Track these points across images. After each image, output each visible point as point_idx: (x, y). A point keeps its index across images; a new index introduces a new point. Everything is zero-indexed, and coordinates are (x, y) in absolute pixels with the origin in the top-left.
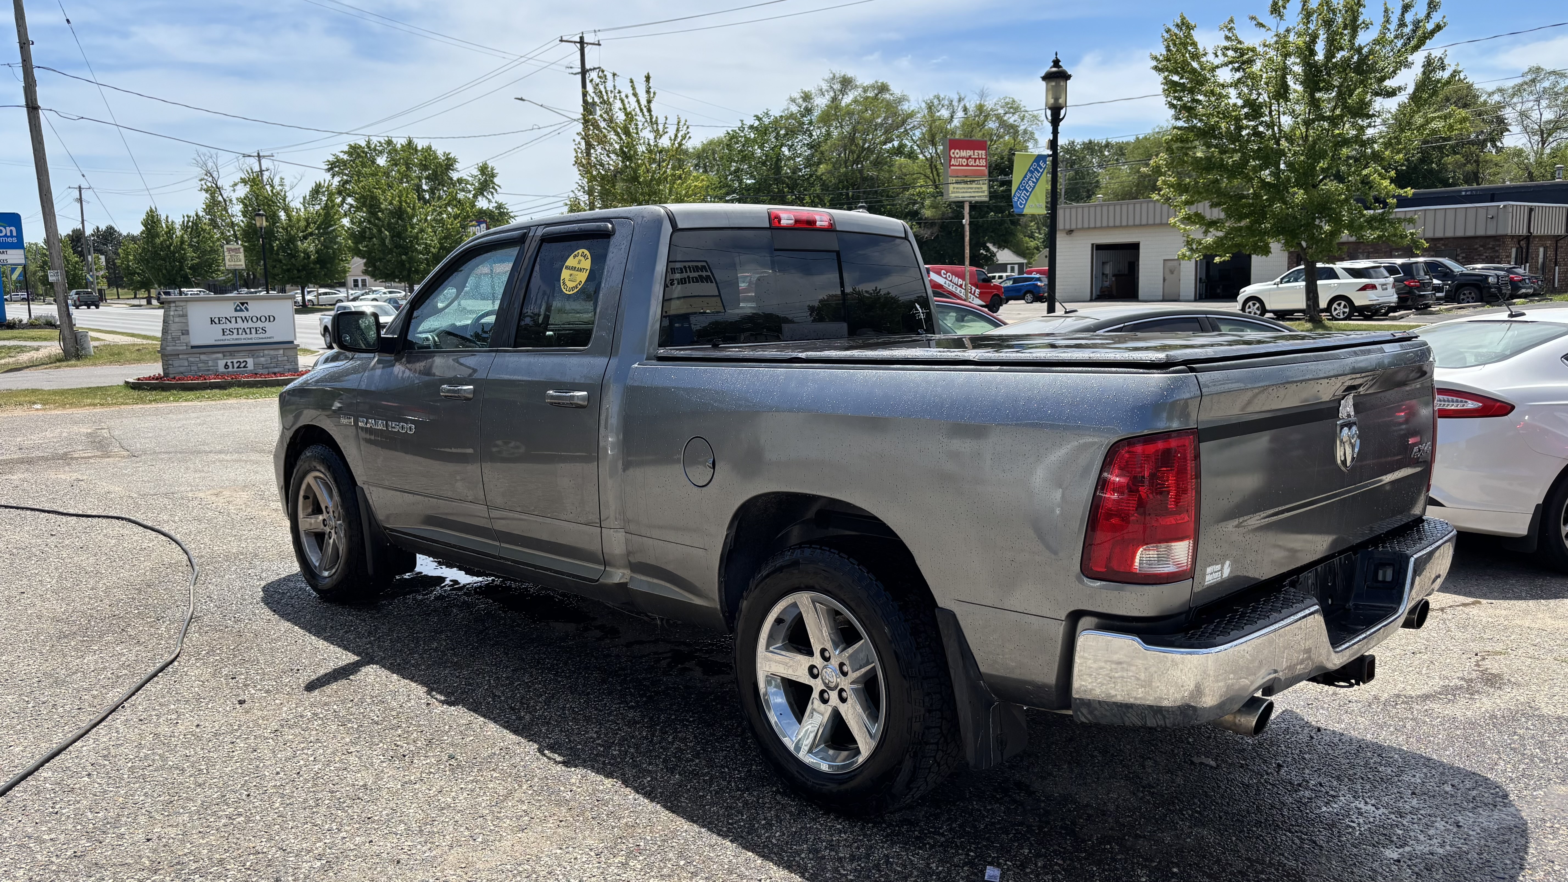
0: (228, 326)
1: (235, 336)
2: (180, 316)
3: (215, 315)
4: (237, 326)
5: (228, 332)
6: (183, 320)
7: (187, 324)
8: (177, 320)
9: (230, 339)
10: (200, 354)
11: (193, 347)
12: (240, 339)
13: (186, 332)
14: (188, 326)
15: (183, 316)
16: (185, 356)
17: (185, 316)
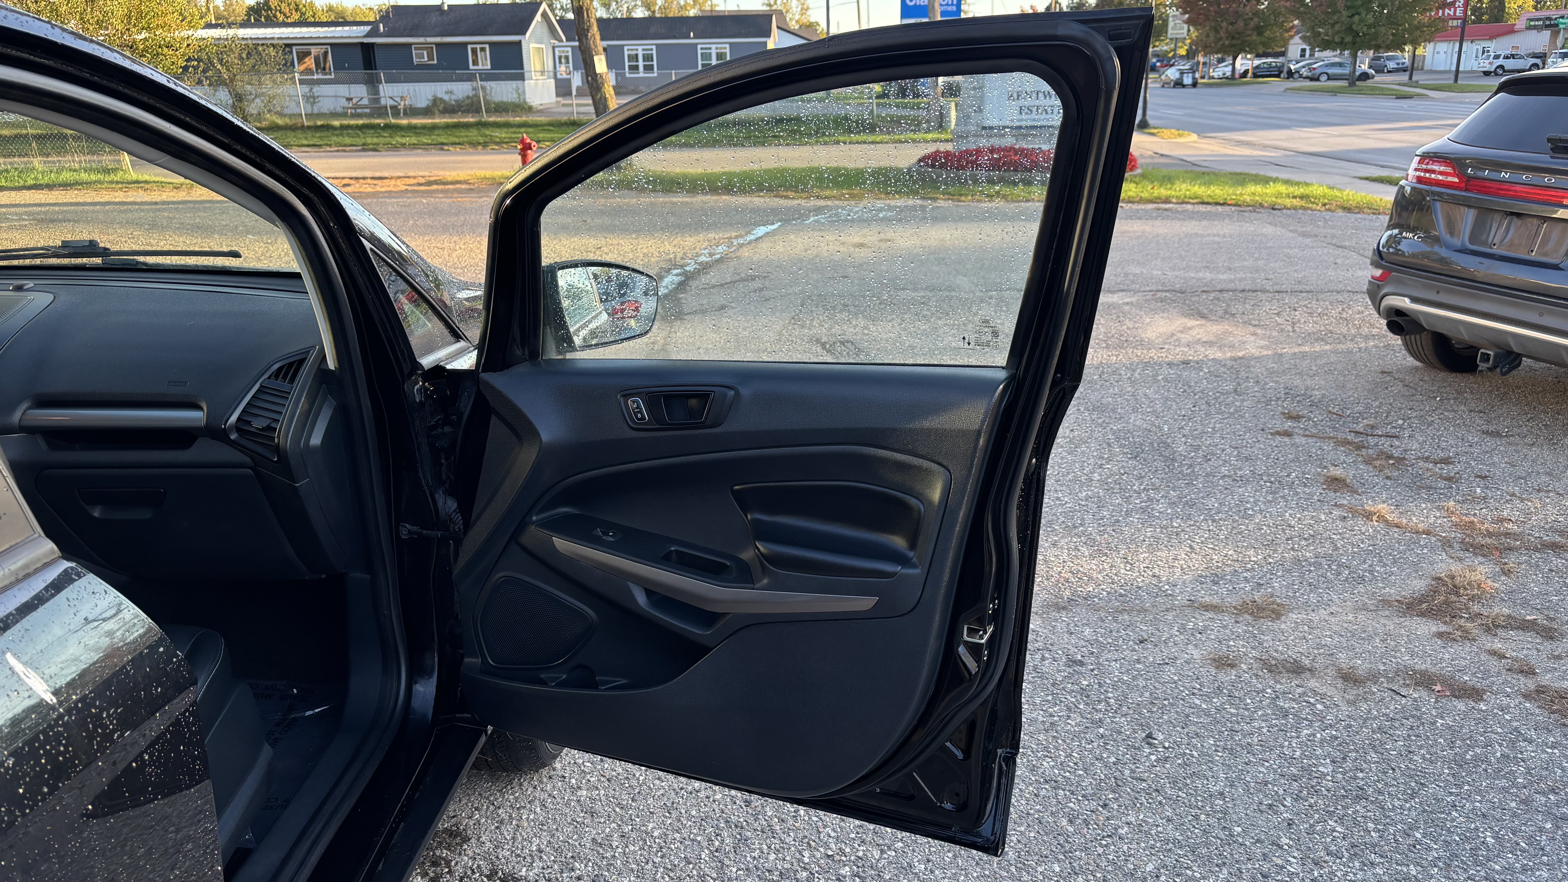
0: (1029, 102)
1: (1033, 116)
2: (974, 89)
4: (1037, 103)
5: (1026, 110)
7: (981, 99)
8: (970, 93)
9: (1027, 120)
10: (990, 136)
11: (984, 128)
12: (1039, 120)
13: (978, 110)
15: (978, 89)
16: (974, 139)
17: (980, 89)
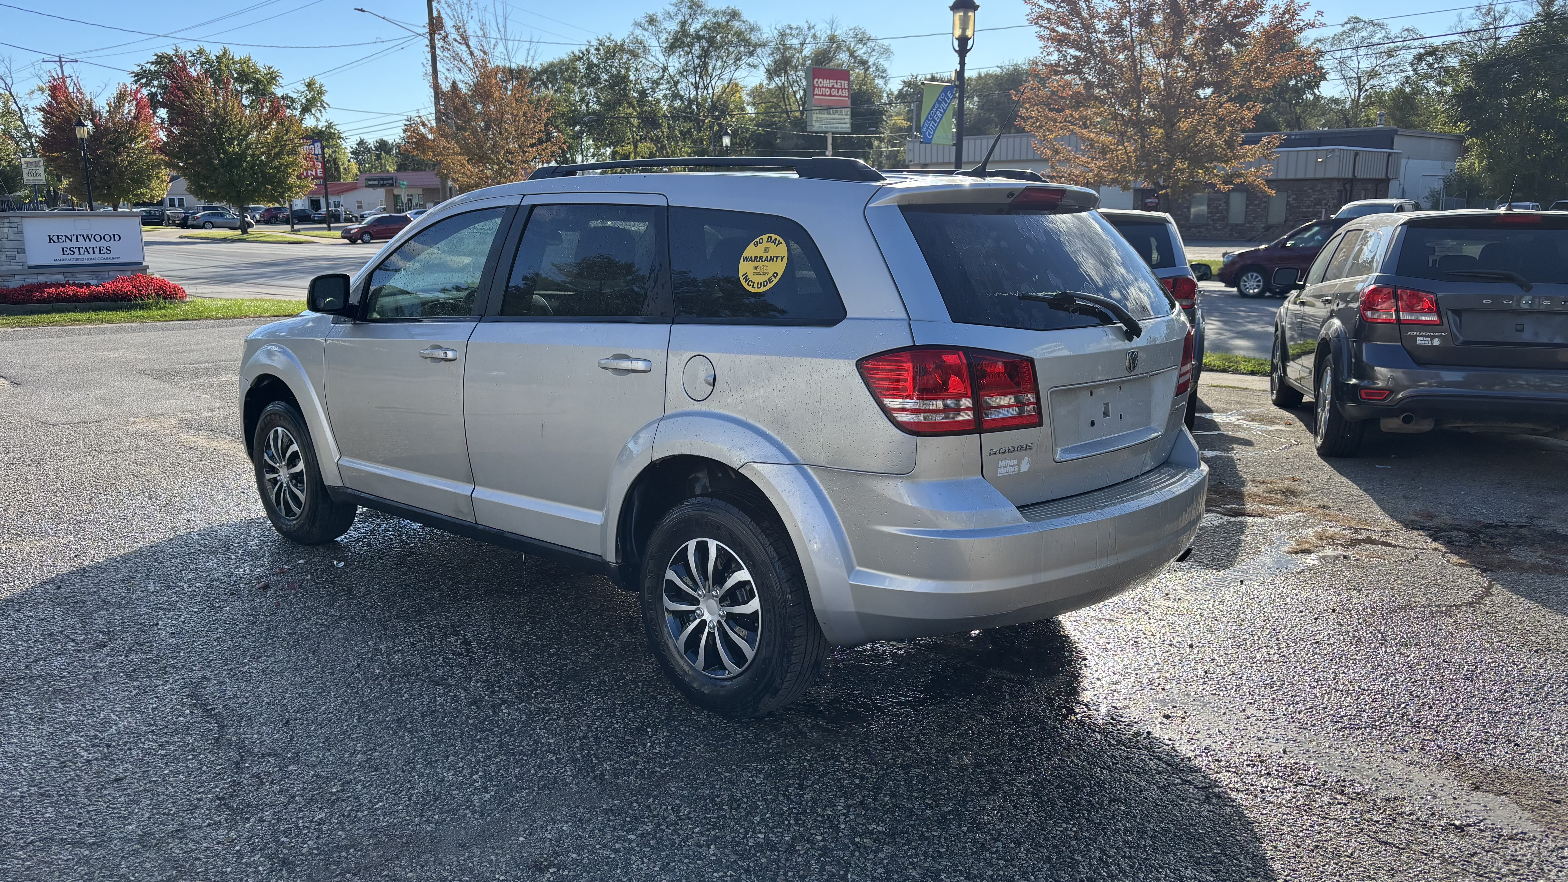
0: (69, 244)
2: (14, 233)
3: (54, 233)
4: (78, 245)
5: (68, 251)
6: (17, 237)
7: (22, 242)
8: (11, 237)
9: (71, 259)
10: (38, 274)
11: (30, 267)
12: (83, 259)
13: (22, 251)
14: (24, 244)
15: (18, 233)
16: (22, 277)
17: (20, 233)
